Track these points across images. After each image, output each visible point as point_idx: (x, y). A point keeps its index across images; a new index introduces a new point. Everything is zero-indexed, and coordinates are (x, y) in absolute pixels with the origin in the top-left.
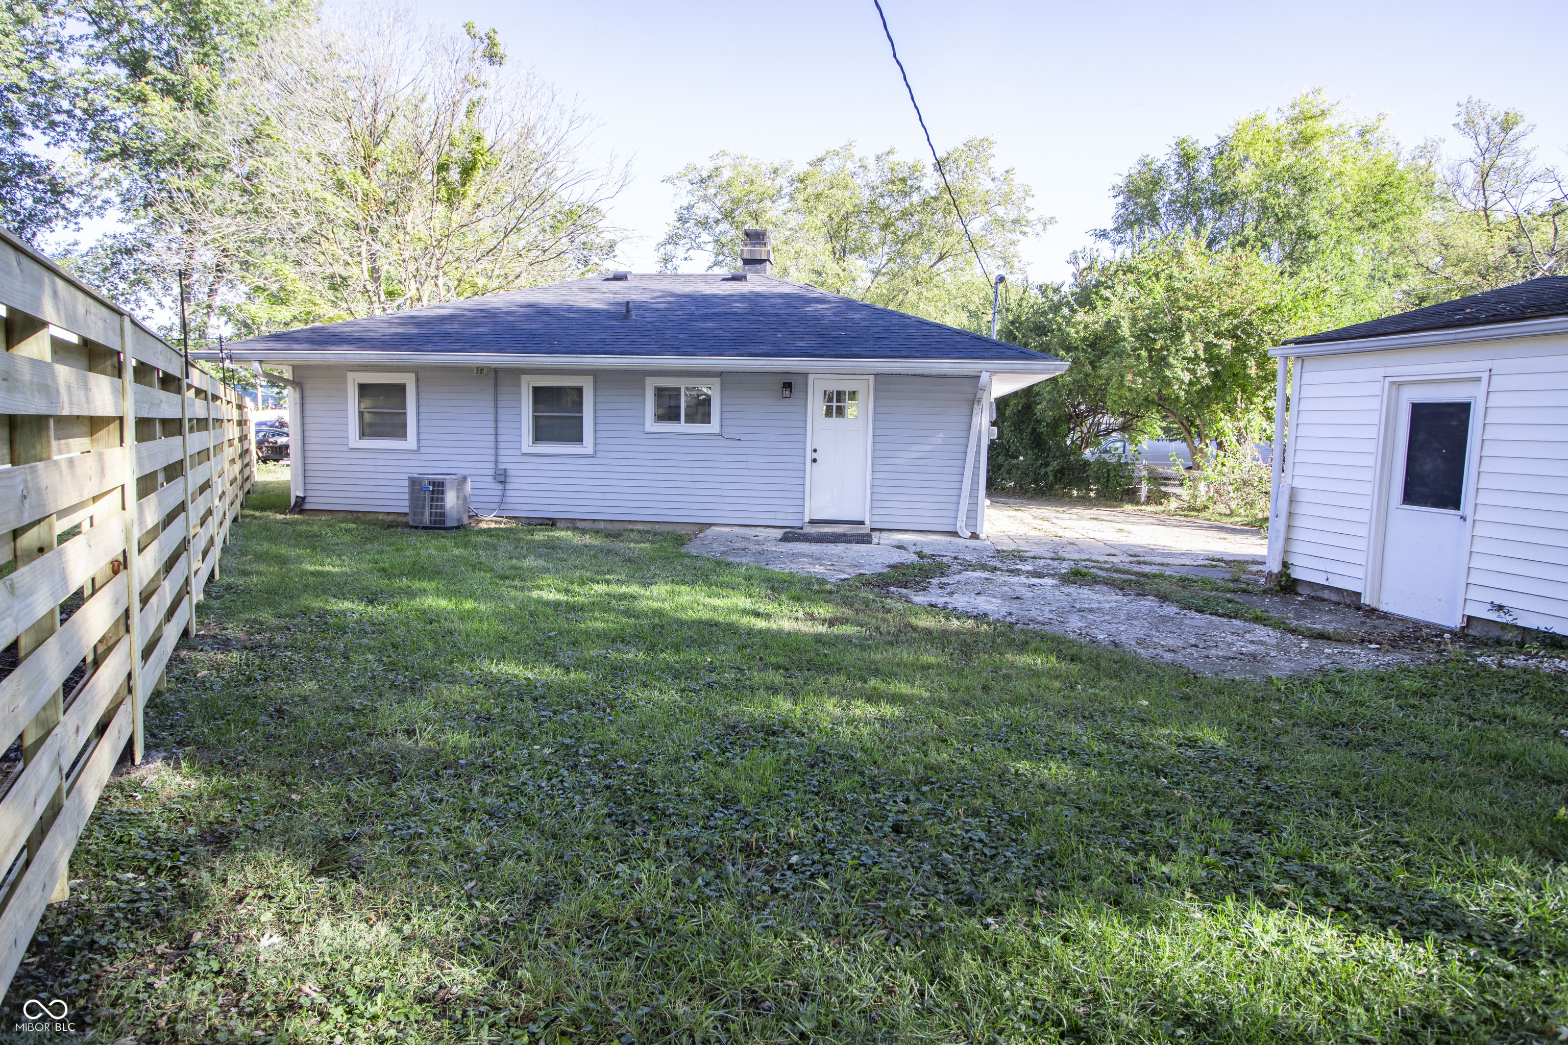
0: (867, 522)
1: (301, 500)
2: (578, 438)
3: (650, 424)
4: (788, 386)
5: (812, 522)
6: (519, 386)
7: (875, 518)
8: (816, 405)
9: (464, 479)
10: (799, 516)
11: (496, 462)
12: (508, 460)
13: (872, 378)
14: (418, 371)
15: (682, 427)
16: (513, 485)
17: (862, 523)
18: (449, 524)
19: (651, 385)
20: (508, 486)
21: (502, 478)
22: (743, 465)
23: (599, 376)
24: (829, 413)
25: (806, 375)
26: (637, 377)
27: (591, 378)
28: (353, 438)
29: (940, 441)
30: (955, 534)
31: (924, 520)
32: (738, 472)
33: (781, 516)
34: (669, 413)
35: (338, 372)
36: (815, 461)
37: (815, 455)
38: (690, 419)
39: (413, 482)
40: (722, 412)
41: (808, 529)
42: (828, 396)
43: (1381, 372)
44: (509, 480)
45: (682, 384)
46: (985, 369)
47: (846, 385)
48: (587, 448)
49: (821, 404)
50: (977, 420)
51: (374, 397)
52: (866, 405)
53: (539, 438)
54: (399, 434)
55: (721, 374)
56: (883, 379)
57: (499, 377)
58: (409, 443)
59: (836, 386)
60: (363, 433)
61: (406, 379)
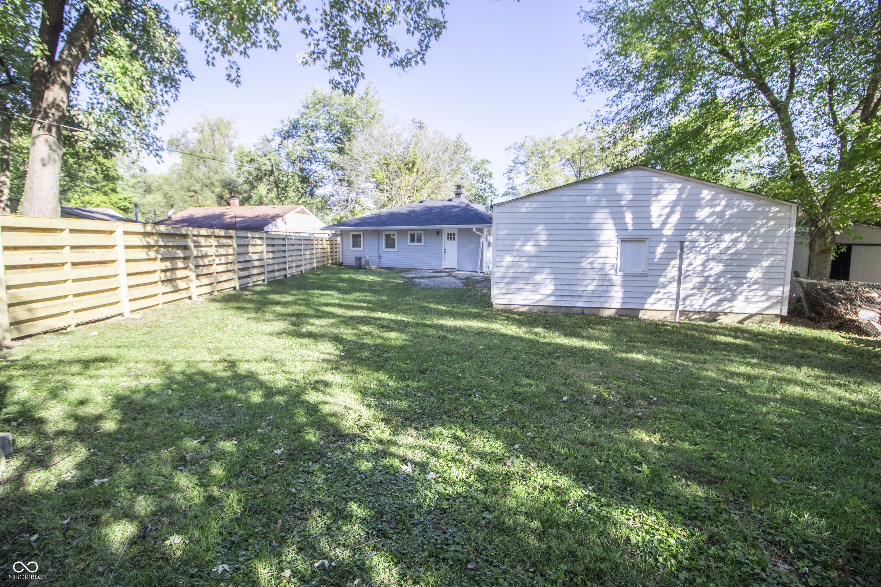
0: (456, 269)
1: (342, 263)
2: (394, 247)
3: (409, 244)
4: (438, 233)
5: (445, 268)
6: (383, 234)
7: (458, 267)
8: (445, 237)
9: (366, 257)
10: (441, 266)
11: (378, 253)
12: (381, 253)
13: (457, 230)
14: (364, 231)
15: (416, 244)
16: (382, 259)
18: (362, 267)
19: (409, 233)
21: (380, 257)
22: (429, 253)
23: (399, 231)
24: (448, 239)
25: (442, 230)
26: (405, 231)
27: (396, 232)
28: (352, 249)
29: (473, 246)
31: (469, 268)
32: (428, 255)
33: (438, 266)
34: (413, 240)
35: (348, 232)
37: (445, 251)
38: (418, 242)
39: (355, 257)
40: (424, 240)
41: (441, 270)
42: (448, 235)
45: (416, 232)
46: (474, 227)
47: (452, 232)
48: (396, 249)
49: (446, 237)
50: (482, 240)
51: (356, 238)
52: (456, 237)
53: (387, 247)
54: (360, 247)
55: (424, 230)
56: (459, 230)
57: (379, 232)
58: (362, 249)
59: (450, 232)
60: (354, 247)
61: (361, 233)
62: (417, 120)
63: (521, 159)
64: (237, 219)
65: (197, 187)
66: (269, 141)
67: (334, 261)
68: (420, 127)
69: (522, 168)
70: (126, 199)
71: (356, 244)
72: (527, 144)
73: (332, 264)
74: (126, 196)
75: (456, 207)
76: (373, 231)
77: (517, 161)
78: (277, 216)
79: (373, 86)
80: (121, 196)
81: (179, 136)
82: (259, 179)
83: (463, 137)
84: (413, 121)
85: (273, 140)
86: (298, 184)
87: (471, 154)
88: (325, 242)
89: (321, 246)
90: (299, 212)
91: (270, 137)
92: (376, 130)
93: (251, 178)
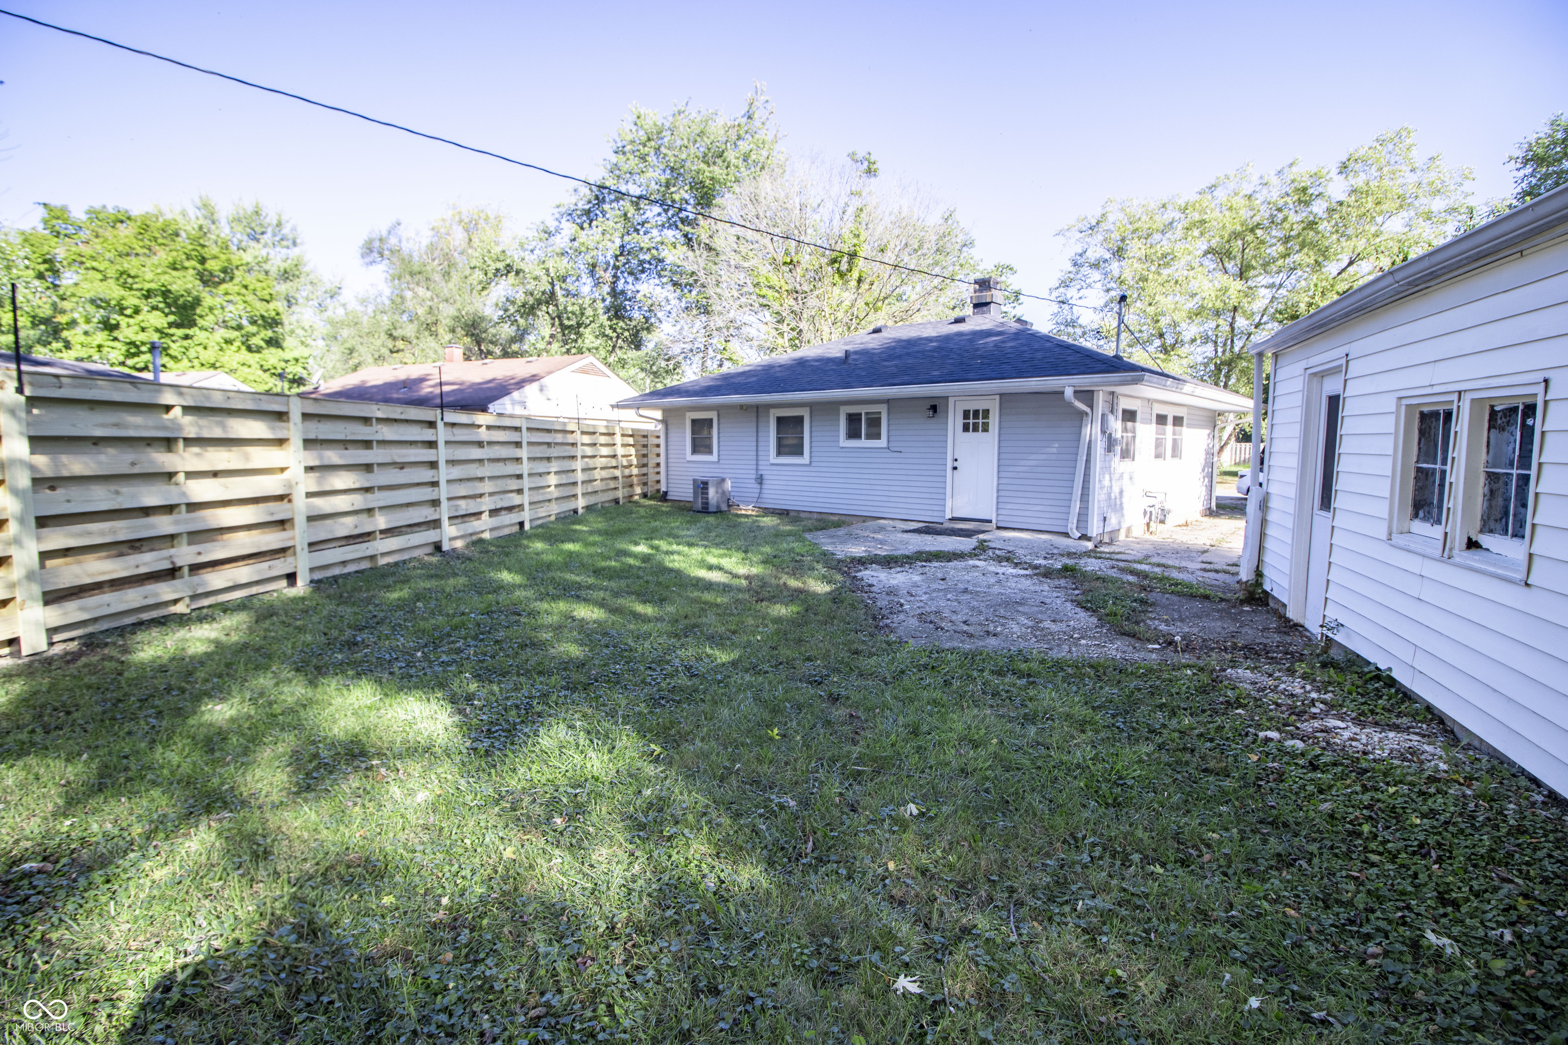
0: (994, 521)
1: (666, 493)
2: (801, 453)
3: (844, 442)
4: (934, 408)
5: (953, 519)
6: (768, 416)
7: (1000, 518)
8: (955, 421)
9: (723, 480)
10: (941, 514)
11: (757, 469)
12: (765, 471)
13: (997, 397)
14: (718, 408)
15: (864, 443)
16: (767, 485)
17: (990, 521)
18: (711, 509)
19: (844, 411)
20: (764, 487)
21: (760, 480)
22: (903, 472)
23: (813, 406)
24: (966, 428)
25: (946, 398)
26: (832, 407)
27: (808, 409)
28: (689, 457)
29: (1054, 450)
30: (1066, 535)
31: (1041, 521)
32: (900, 478)
33: (930, 513)
34: (853, 434)
35: (682, 412)
36: (955, 468)
37: (956, 464)
38: (869, 437)
39: (694, 481)
40: (889, 431)
41: (948, 525)
42: (966, 414)
43: (1304, 364)
44: (765, 482)
45: (863, 410)
46: (1068, 385)
47: (979, 405)
48: (805, 459)
49: (960, 421)
50: (1086, 431)
51: (701, 427)
52: (994, 421)
53: (779, 453)
54: (709, 451)
55: (888, 401)
56: (1005, 398)
57: (759, 411)
58: (714, 457)
59: (972, 406)
60: (695, 451)
61: (713, 415)
62: (861, 154)
63: (1093, 254)
64: (446, 388)
65: (409, 330)
66: (550, 234)
67: (650, 490)
68: (869, 171)
69: (1096, 275)
70: (297, 360)
71: (701, 445)
72: (1111, 218)
73: (645, 496)
74: (297, 355)
75: (988, 333)
76: (744, 408)
77: (1080, 261)
78: (534, 378)
79: (763, 98)
80: (288, 355)
81: (384, 233)
82: (529, 310)
83: (957, 216)
84: (852, 156)
85: (558, 230)
86: (603, 319)
87: (975, 253)
88: (618, 439)
89: (605, 451)
90: (583, 371)
91: (552, 225)
92: (766, 186)
93: (512, 310)
